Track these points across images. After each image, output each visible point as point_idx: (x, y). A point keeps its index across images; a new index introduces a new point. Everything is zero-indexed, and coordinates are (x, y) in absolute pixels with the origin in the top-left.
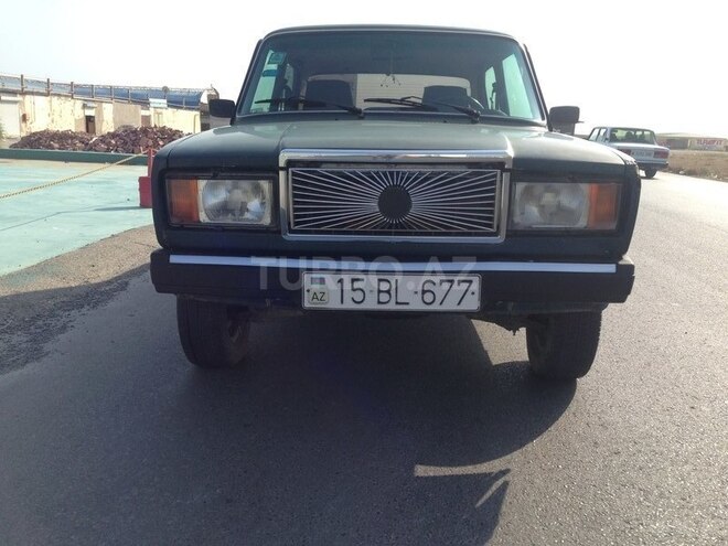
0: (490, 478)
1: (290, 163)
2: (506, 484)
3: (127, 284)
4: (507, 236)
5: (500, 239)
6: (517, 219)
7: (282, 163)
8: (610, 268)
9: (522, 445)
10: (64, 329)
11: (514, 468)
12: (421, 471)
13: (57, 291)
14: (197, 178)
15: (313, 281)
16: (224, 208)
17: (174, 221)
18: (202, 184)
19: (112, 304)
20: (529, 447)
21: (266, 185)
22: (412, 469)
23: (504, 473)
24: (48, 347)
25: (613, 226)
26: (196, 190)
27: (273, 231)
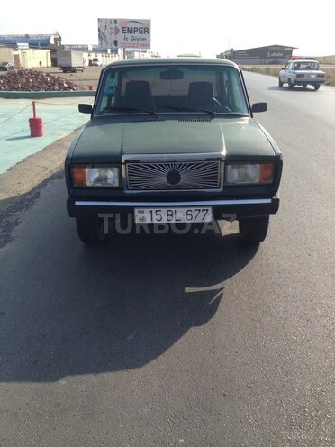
0: (216, 292)
1: (127, 161)
2: (222, 294)
3: (39, 193)
4: (224, 187)
5: (221, 190)
6: (229, 180)
7: (123, 161)
8: (269, 201)
9: (231, 276)
10: (16, 224)
11: (226, 287)
12: (187, 290)
13: (5, 200)
14: (85, 167)
15: (139, 212)
16: (99, 180)
17: (75, 185)
18: (87, 170)
19: (35, 207)
20: (234, 277)
21: (116, 169)
22: (183, 289)
23: (222, 289)
24: (13, 234)
25: (271, 182)
26: (85, 172)
27: (120, 189)
